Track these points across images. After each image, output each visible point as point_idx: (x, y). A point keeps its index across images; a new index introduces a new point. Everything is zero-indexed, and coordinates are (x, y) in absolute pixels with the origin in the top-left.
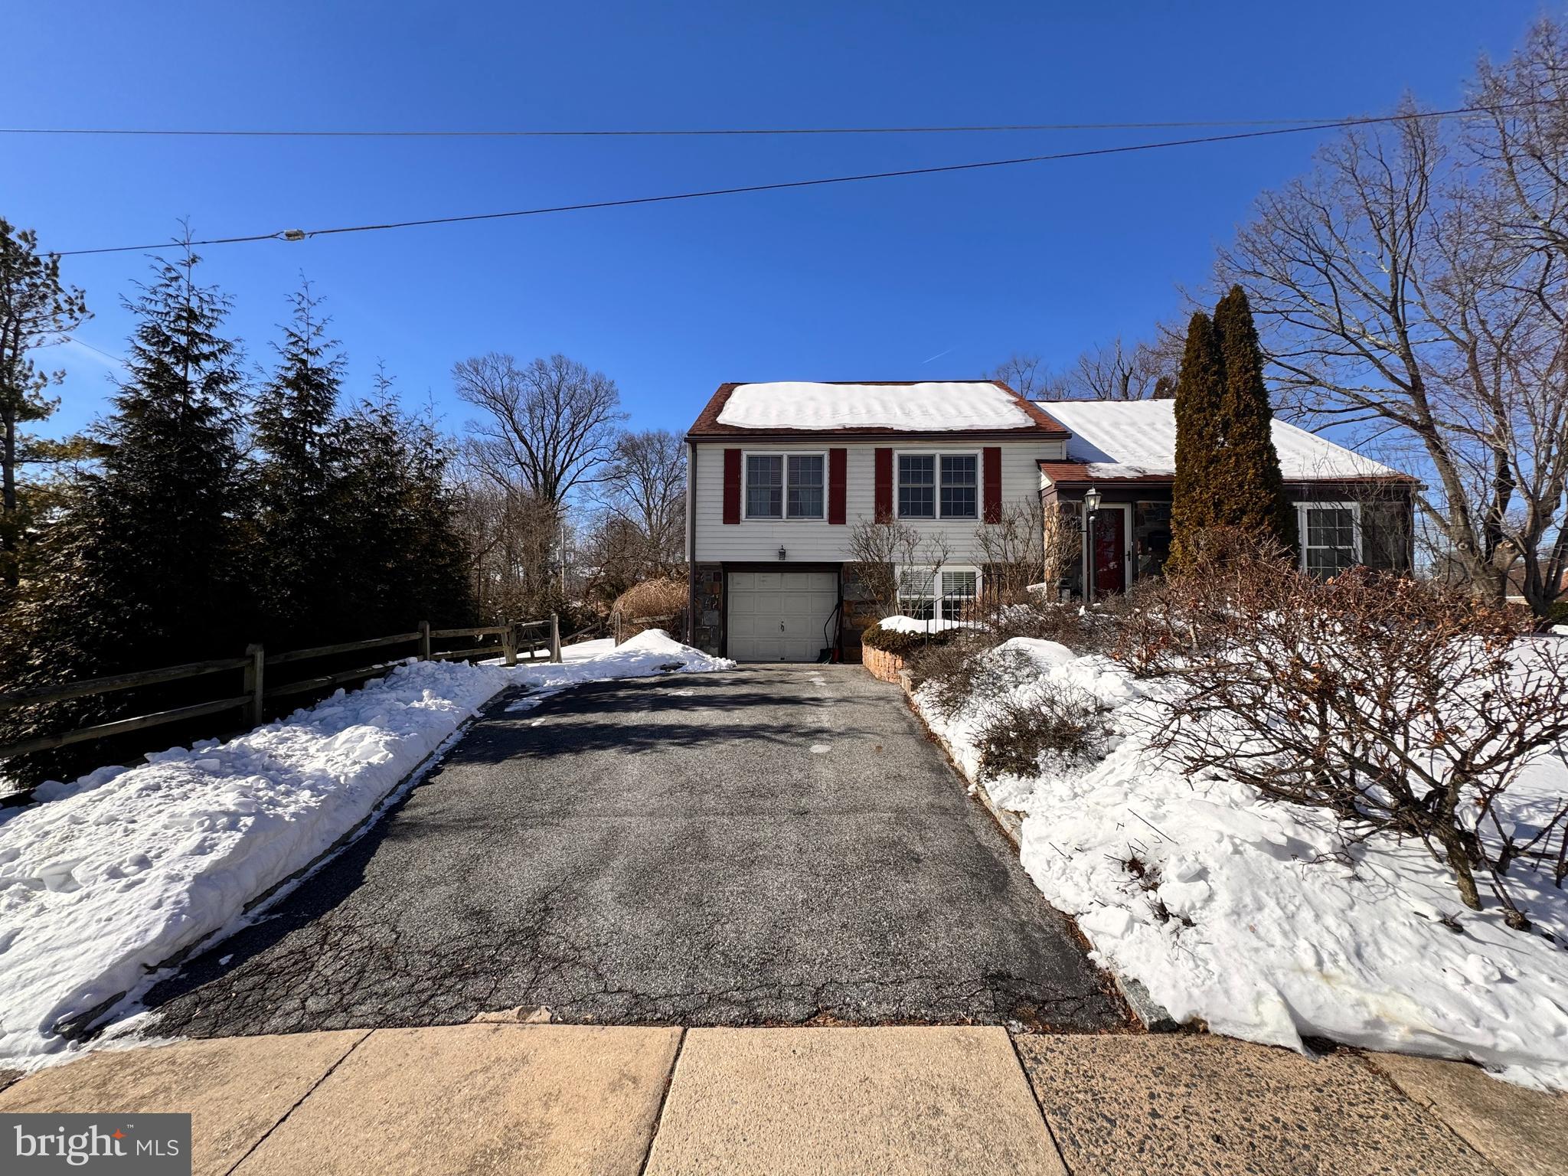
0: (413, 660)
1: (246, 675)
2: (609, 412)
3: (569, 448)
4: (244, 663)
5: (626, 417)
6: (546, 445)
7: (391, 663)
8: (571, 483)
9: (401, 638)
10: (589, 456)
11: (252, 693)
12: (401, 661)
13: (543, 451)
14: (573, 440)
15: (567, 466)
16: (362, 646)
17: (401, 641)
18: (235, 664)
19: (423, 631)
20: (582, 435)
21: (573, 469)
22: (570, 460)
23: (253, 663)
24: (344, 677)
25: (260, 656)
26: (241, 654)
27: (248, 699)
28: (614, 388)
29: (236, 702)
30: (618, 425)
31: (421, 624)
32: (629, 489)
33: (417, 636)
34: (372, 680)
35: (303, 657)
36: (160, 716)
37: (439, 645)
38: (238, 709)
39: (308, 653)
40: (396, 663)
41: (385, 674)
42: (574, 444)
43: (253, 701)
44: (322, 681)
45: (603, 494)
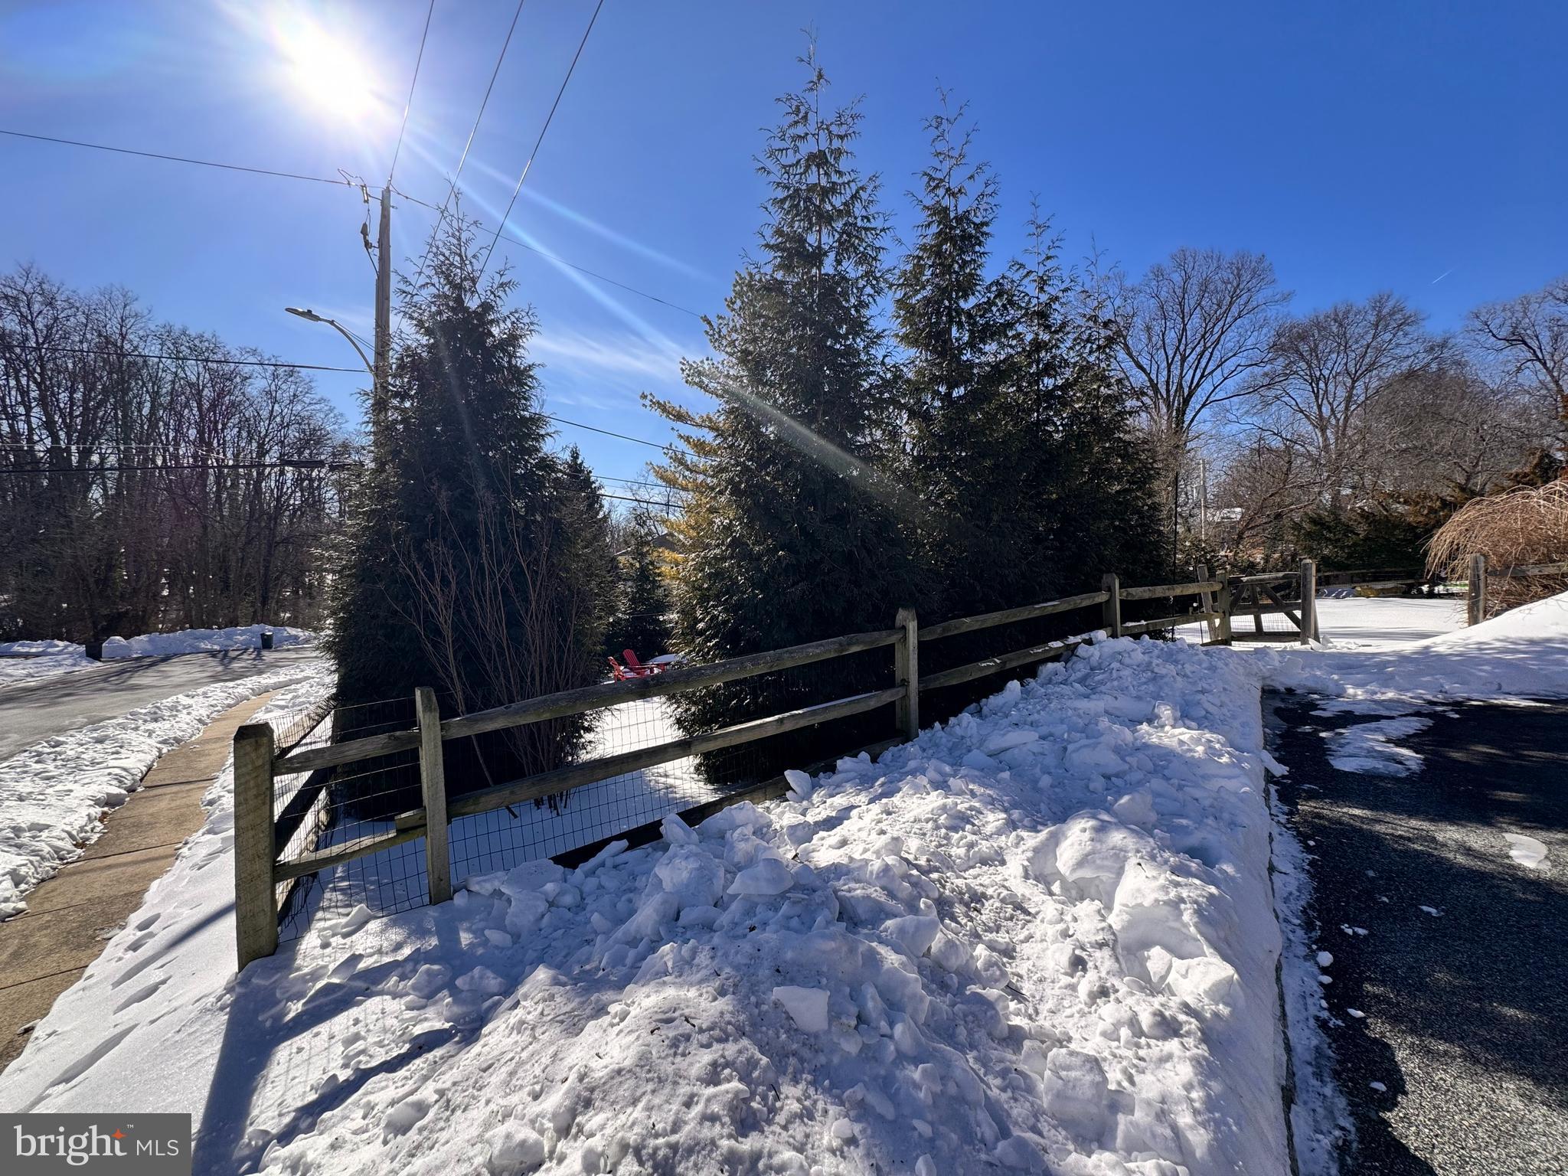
0: (1101, 634)
1: (898, 655)
2: (1259, 298)
3: (1199, 362)
4: (893, 639)
5: (1286, 298)
6: (1169, 366)
7: (1072, 640)
8: (1203, 406)
9: (1084, 601)
10: (1229, 365)
11: (905, 683)
12: (1085, 636)
13: (1165, 373)
14: (1205, 349)
15: (1198, 385)
16: (1035, 614)
17: (1085, 604)
18: (884, 639)
19: (1110, 589)
20: (1218, 340)
21: (1207, 386)
22: (1202, 376)
23: (905, 639)
24: (1015, 660)
25: (912, 626)
26: (888, 622)
27: (901, 691)
28: (1266, 264)
29: (885, 697)
30: (1271, 312)
31: (1106, 579)
32: (1286, 399)
33: (1102, 597)
34: (1050, 665)
35: (964, 629)
36: (797, 717)
37: (1132, 610)
38: (892, 705)
39: (970, 624)
40: (1078, 639)
41: (1067, 655)
42: (1207, 354)
43: (906, 697)
44: (989, 665)
45: (1247, 412)
